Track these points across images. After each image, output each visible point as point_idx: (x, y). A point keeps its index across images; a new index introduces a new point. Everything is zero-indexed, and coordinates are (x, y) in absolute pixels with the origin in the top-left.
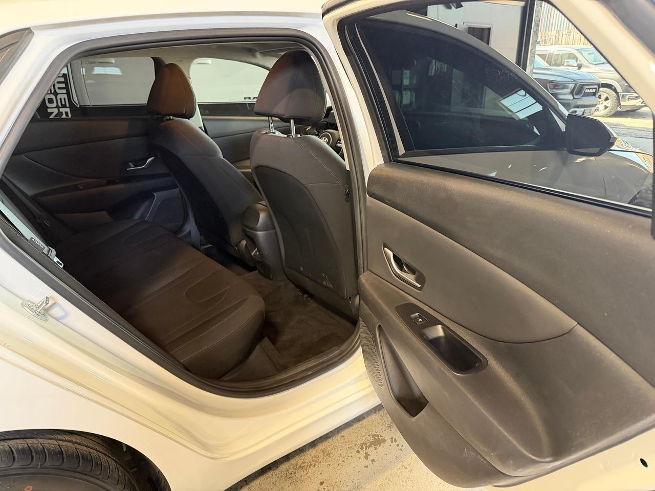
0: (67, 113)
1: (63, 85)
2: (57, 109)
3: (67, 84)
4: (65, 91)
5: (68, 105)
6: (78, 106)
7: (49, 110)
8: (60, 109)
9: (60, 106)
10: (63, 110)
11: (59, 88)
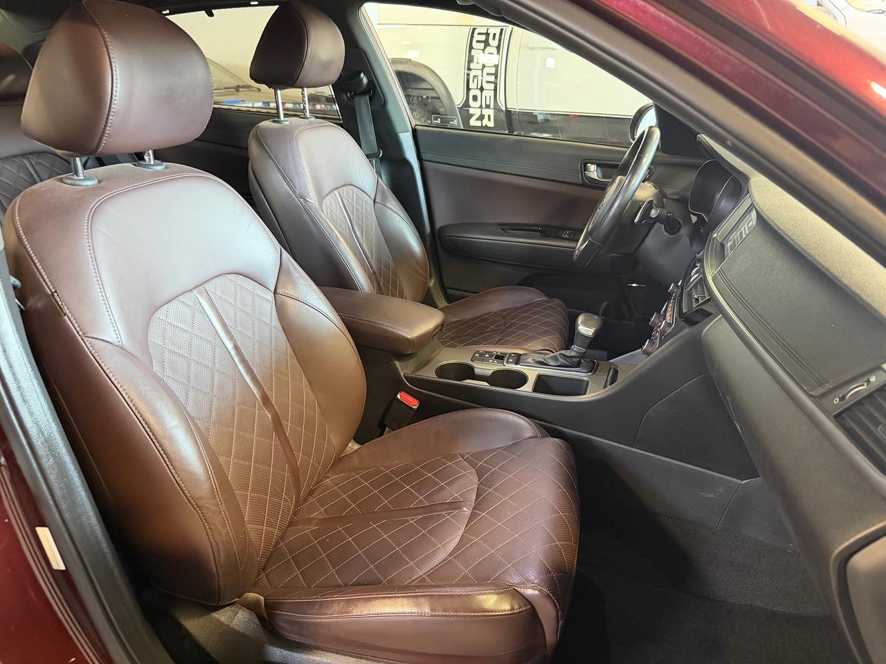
0: (489, 116)
1: (492, 78)
2: (480, 110)
3: (496, 77)
4: (492, 86)
5: (492, 106)
6: (504, 109)
7: (471, 111)
8: (483, 110)
9: (484, 106)
10: (486, 112)
11: (488, 82)
